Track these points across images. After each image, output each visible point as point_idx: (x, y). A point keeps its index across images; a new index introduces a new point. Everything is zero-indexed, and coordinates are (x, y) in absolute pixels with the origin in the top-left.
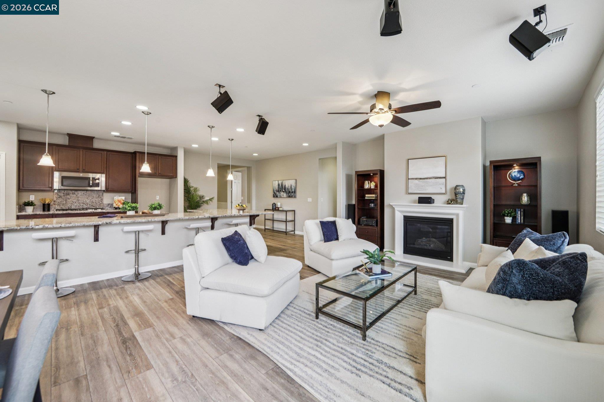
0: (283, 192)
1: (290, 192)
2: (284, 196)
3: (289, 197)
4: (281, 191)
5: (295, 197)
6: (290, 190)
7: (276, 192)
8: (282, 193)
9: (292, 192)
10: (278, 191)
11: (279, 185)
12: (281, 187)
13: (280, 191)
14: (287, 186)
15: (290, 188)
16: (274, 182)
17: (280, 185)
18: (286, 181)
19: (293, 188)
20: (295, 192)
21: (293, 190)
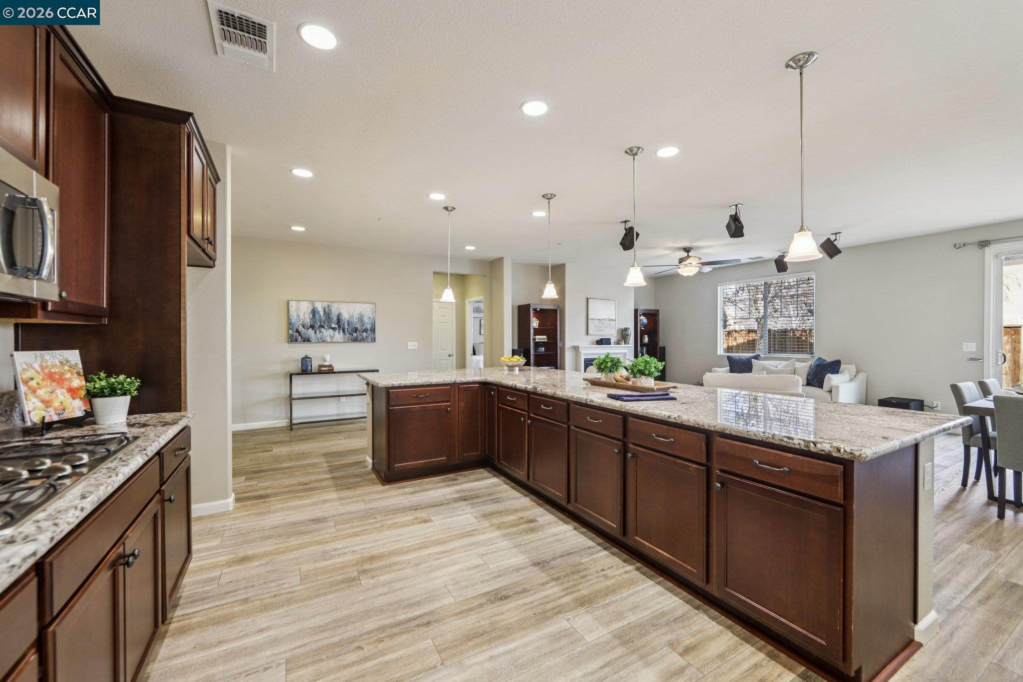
0: (331, 331)
1: (356, 330)
2: (335, 340)
3: (355, 340)
4: (324, 327)
5: (374, 340)
6: (358, 326)
7: (301, 328)
8: (327, 333)
9: (366, 330)
10: (312, 327)
11: (314, 312)
12: (323, 318)
13: (322, 326)
14: (345, 316)
15: (355, 320)
16: (293, 304)
17: (322, 315)
18: (345, 304)
19: (366, 320)
20: (373, 330)
21: (369, 327)
